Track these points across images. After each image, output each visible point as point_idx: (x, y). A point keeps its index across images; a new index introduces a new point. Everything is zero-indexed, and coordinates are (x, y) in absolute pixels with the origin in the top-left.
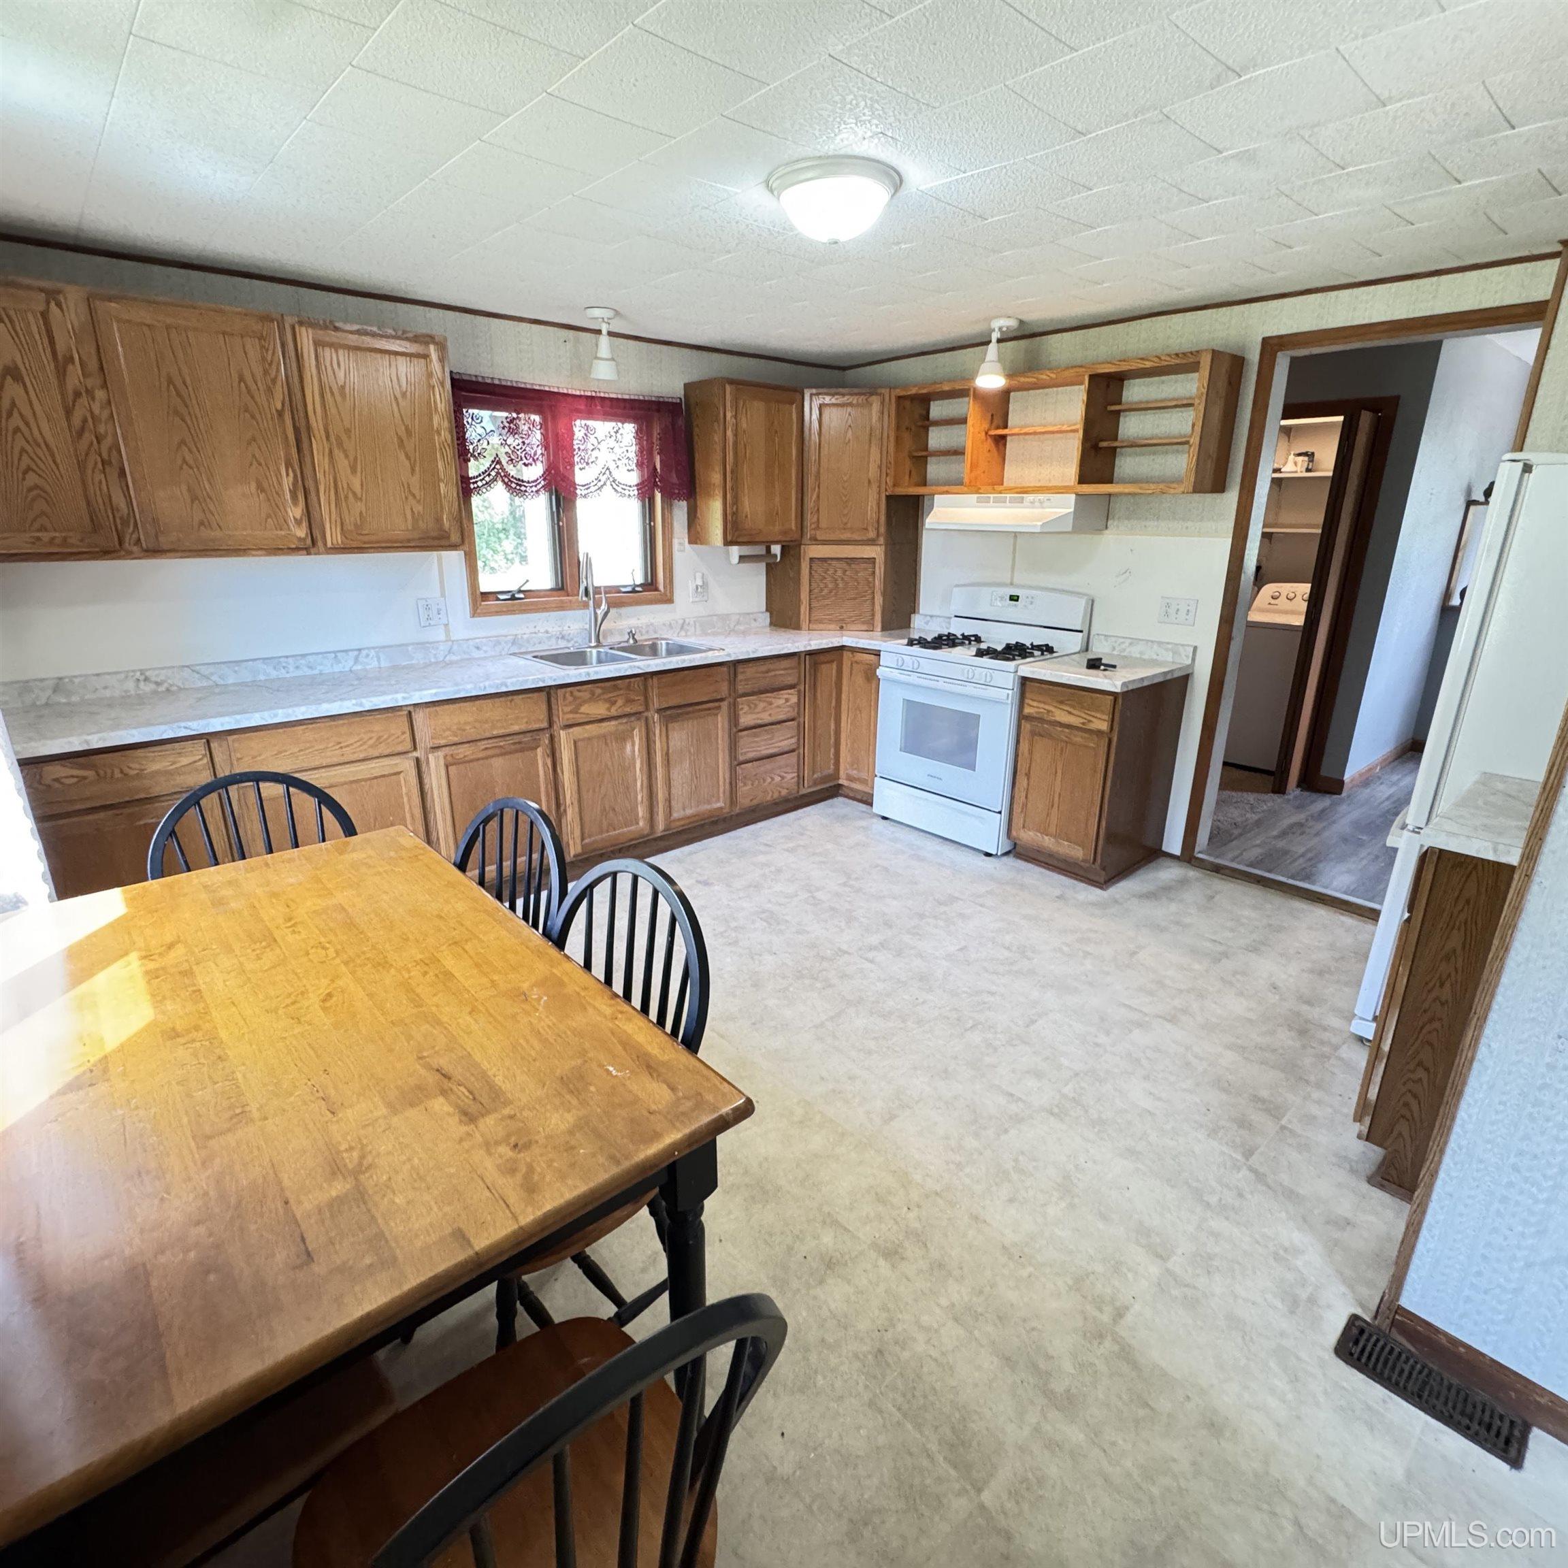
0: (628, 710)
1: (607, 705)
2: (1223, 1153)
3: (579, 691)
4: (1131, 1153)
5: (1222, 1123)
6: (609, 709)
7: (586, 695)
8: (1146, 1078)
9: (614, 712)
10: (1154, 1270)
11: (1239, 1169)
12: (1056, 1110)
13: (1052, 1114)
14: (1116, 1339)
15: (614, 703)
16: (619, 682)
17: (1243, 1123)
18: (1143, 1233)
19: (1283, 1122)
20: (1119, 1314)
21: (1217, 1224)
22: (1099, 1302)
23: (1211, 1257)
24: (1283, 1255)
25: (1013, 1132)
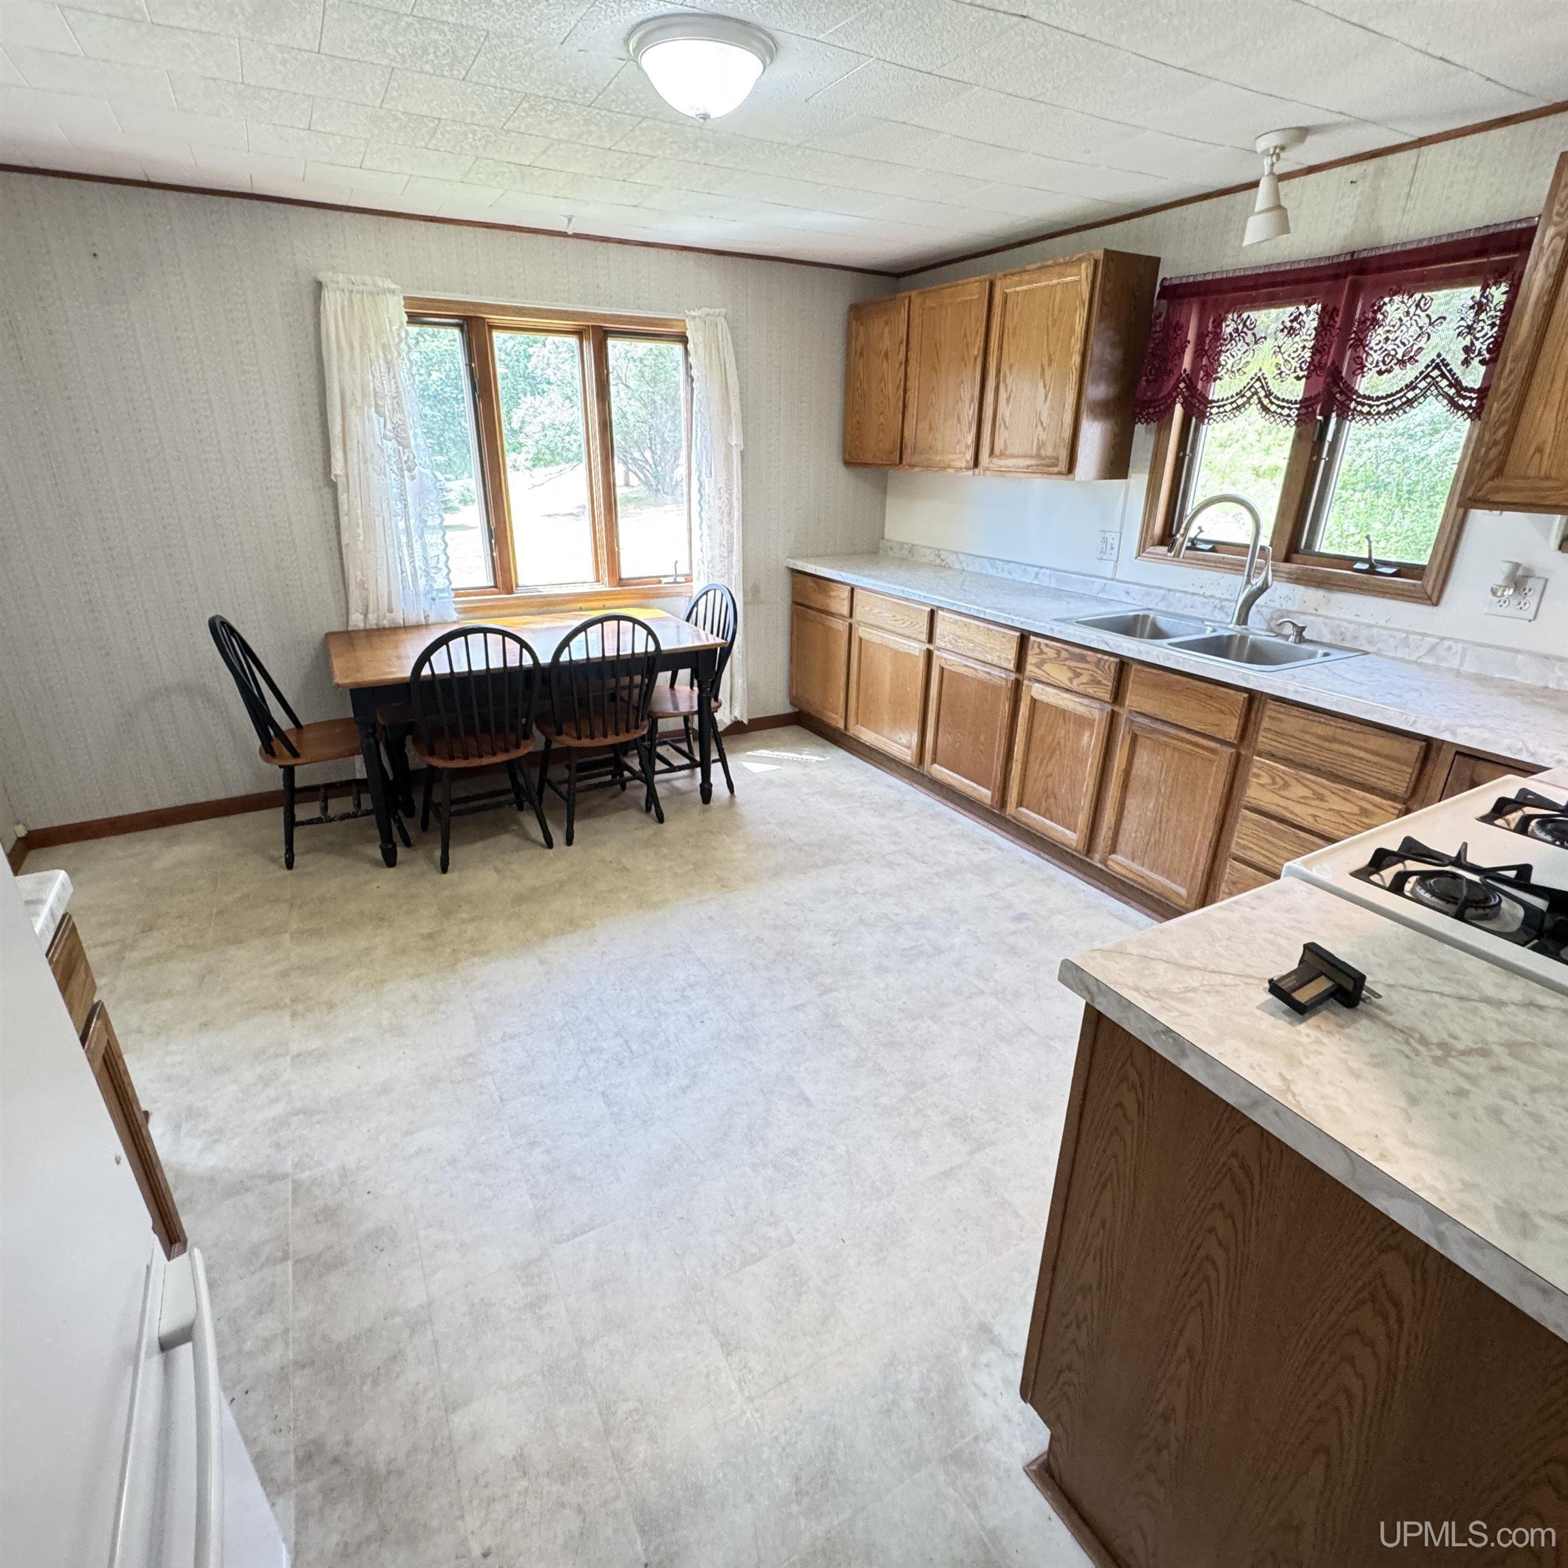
0: (1091, 691)
1: (1071, 675)
2: (319, 1164)
3: (1047, 645)
4: (385, 1089)
5: (344, 1194)
6: (1071, 680)
7: (1051, 653)
8: (453, 1161)
9: (1075, 685)
10: (294, 1048)
11: (295, 1166)
12: (470, 1060)
13: (470, 1055)
14: (285, 1006)
15: (1078, 675)
16: (1090, 653)
17: (328, 1216)
18: (321, 1056)
19: (290, 1263)
20: (294, 1015)
21: (280, 1108)
22: (309, 1010)
23: (267, 1085)
24: (216, 1136)
25: (472, 1022)
